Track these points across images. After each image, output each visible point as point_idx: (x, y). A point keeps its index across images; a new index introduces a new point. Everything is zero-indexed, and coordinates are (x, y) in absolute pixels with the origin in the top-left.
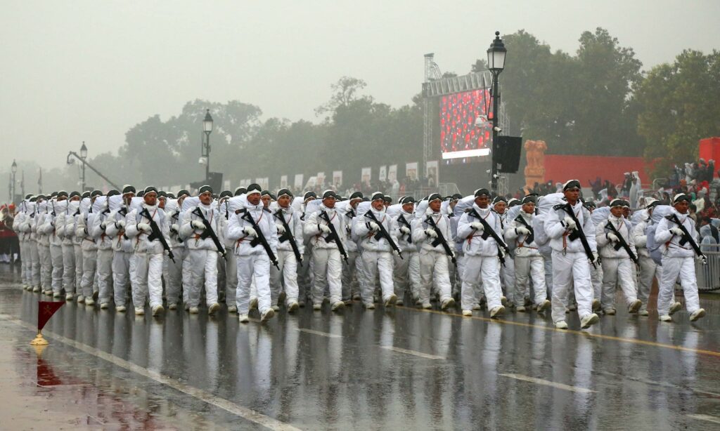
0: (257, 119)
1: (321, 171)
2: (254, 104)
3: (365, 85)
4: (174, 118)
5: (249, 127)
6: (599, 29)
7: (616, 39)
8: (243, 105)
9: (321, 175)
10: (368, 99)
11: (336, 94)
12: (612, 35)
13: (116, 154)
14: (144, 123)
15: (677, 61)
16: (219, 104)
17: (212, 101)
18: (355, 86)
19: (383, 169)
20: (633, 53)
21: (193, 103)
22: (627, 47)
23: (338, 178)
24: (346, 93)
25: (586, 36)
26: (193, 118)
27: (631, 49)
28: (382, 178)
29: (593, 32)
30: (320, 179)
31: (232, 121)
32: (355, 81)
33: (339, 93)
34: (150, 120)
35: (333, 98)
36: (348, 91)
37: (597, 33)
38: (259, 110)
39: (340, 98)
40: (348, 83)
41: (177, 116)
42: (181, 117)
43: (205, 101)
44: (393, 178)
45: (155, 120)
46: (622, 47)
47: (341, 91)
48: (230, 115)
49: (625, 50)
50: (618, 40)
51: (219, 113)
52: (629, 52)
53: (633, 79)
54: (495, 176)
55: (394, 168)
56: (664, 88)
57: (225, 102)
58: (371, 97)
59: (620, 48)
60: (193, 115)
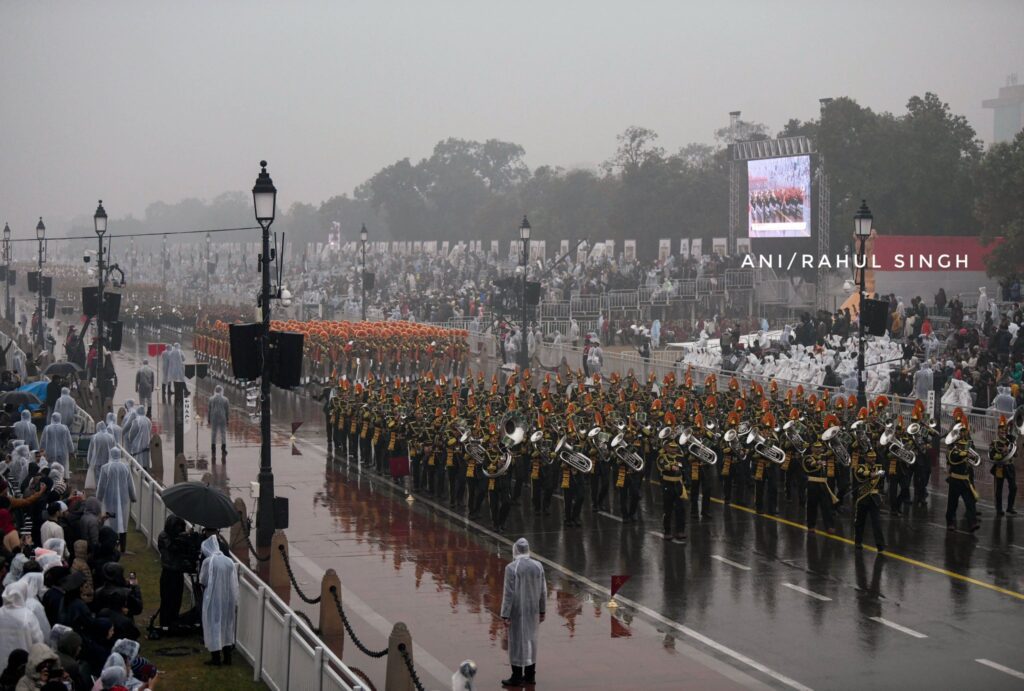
0: (518, 159)
1: (610, 238)
2: (517, 143)
3: (656, 136)
4: (424, 160)
5: (511, 170)
6: (928, 94)
7: (946, 105)
8: (504, 144)
9: (610, 243)
10: (660, 151)
11: (622, 146)
12: (943, 100)
13: (351, 196)
14: (391, 168)
15: (1016, 140)
16: (475, 143)
17: (467, 141)
18: (644, 138)
19: (684, 242)
20: (966, 122)
21: (445, 143)
22: (959, 115)
23: (630, 248)
24: (634, 144)
25: (914, 102)
26: (445, 159)
27: (964, 118)
28: (685, 253)
29: (922, 97)
30: (608, 247)
31: (491, 163)
32: (644, 132)
33: (626, 145)
34: (399, 164)
35: (619, 150)
36: (637, 141)
37: (927, 98)
38: (521, 149)
39: (627, 151)
40: (637, 135)
41: (428, 159)
42: (433, 158)
43: (459, 139)
44: (697, 252)
45: (404, 164)
46: (954, 114)
47: (629, 143)
48: (488, 157)
49: (957, 118)
50: (950, 106)
51: (475, 153)
52: (961, 120)
53: (966, 149)
54: (863, 339)
55: (698, 242)
56: (1003, 170)
57: (482, 141)
58: (662, 148)
59: (951, 115)
60: (446, 156)
